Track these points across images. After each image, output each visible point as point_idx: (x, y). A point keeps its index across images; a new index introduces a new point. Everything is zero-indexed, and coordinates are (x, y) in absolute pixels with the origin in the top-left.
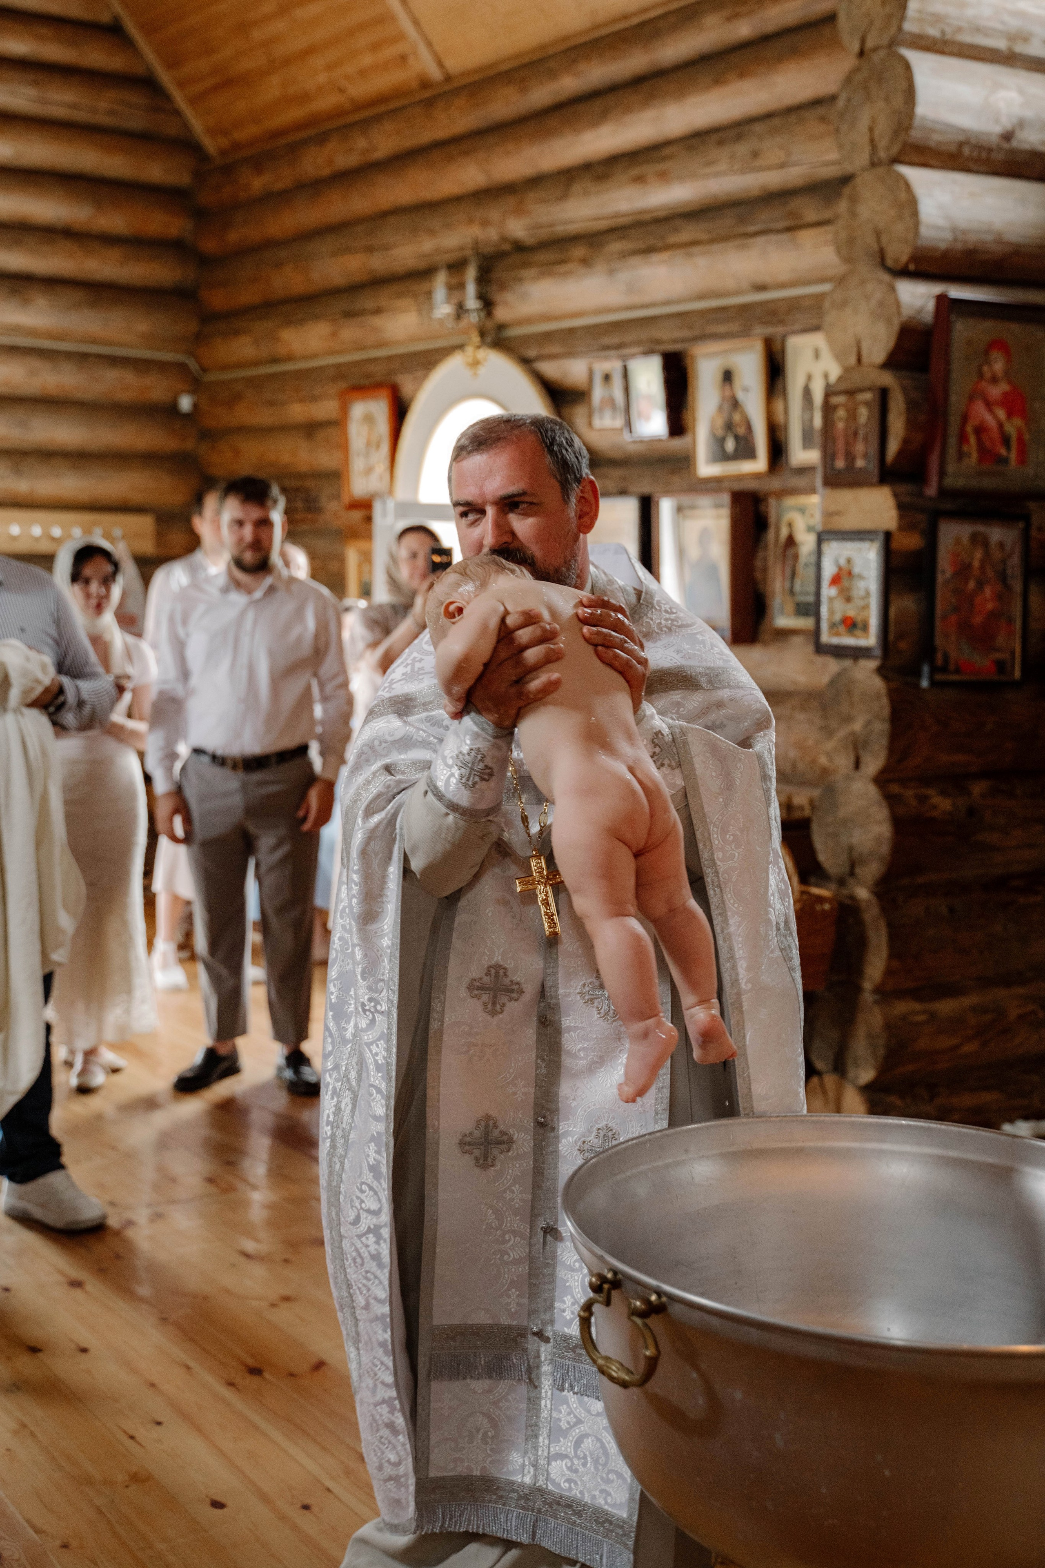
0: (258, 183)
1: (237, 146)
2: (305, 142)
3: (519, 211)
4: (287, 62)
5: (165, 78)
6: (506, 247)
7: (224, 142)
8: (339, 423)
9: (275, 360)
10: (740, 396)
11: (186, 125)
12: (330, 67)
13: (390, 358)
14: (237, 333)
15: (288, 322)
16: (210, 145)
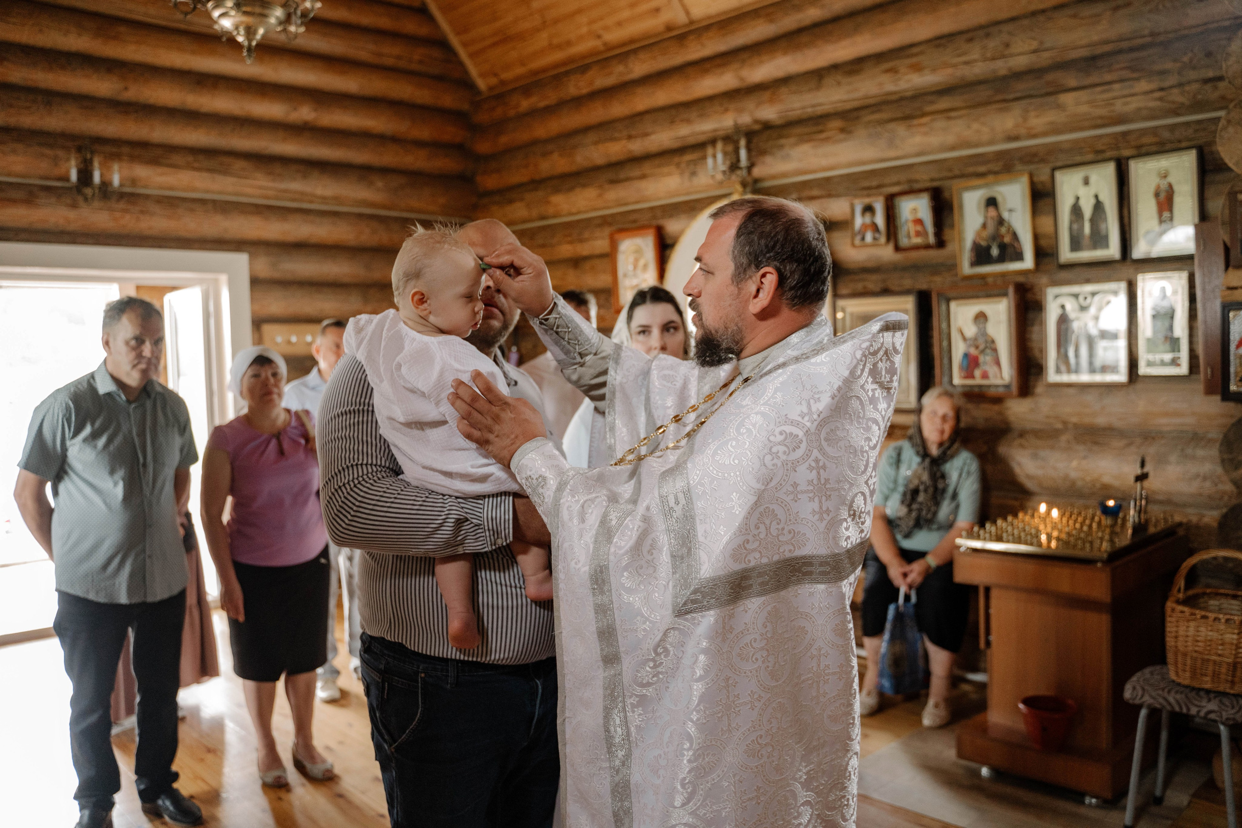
0: (525, 104)
1: (503, 83)
2: (567, 73)
3: (771, 101)
4: (556, 21)
5: (455, 41)
6: (757, 127)
7: (493, 81)
8: (610, 256)
9: (543, 218)
10: (1006, 215)
11: (466, 72)
12: (592, 22)
13: (652, 209)
14: (511, 202)
15: (557, 190)
16: (482, 84)
